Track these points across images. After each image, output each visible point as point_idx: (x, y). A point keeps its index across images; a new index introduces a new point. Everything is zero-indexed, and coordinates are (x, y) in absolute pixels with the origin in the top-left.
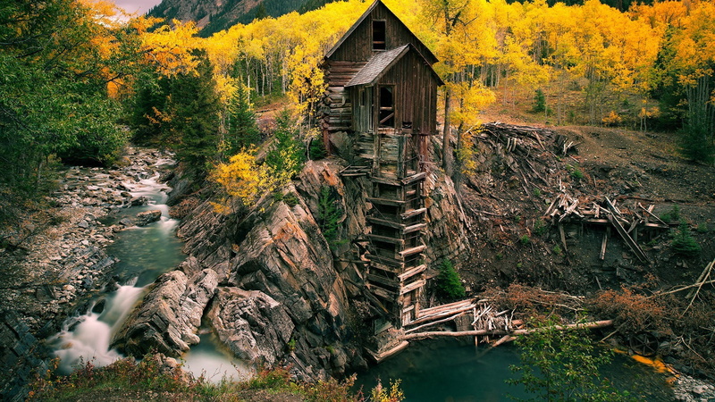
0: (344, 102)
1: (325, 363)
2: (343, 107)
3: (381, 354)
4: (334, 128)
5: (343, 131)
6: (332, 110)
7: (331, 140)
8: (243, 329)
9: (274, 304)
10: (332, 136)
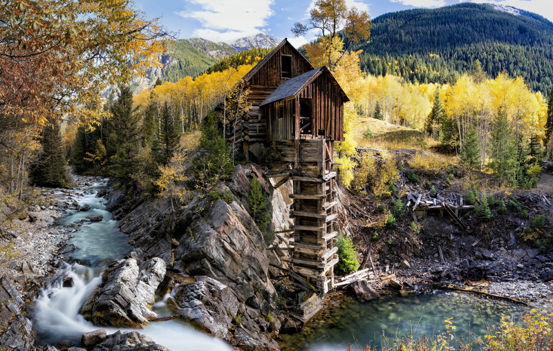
0: (260, 118)
1: (265, 329)
2: (259, 122)
3: (306, 317)
4: (253, 140)
5: (260, 142)
6: (250, 125)
7: (250, 150)
8: (200, 309)
9: (222, 287)
10: (251, 147)
